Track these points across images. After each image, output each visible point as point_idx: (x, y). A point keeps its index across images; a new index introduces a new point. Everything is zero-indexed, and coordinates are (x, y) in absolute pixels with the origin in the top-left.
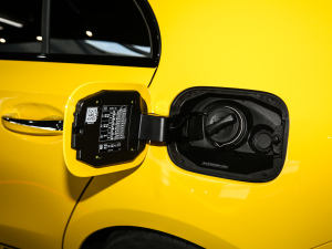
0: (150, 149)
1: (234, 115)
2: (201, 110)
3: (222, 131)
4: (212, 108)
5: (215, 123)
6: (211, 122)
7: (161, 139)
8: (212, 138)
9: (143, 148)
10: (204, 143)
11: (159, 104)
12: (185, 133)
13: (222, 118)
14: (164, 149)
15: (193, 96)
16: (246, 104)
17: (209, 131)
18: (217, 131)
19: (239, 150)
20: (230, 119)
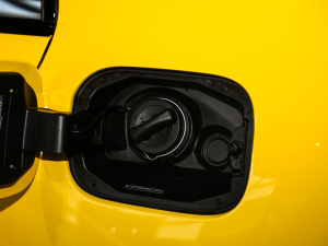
0: (41, 165)
1: (174, 112)
2: (122, 103)
3: (154, 137)
4: (139, 101)
5: (144, 123)
6: (138, 122)
7: (59, 149)
8: (140, 146)
10: (128, 154)
11: (56, 94)
12: (98, 139)
13: (155, 116)
14: (65, 165)
15: (110, 82)
16: (192, 94)
17: (136, 136)
18: (147, 135)
19: (181, 164)
20: (167, 117)
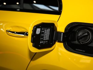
0: (57, 43)
1: (88, 33)
2: (76, 30)
3: (83, 39)
4: (80, 30)
5: (81, 35)
6: (79, 35)
7: (61, 40)
8: (80, 40)
9: (55, 43)
10: (76, 42)
11: (61, 28)
12: (70, 38)
13: (83, 34)
14: (62, 44)
15: (73, 26)
17: (79, 38)
18: (81, 38)
19: (89, 45)
20: (86, 34)
